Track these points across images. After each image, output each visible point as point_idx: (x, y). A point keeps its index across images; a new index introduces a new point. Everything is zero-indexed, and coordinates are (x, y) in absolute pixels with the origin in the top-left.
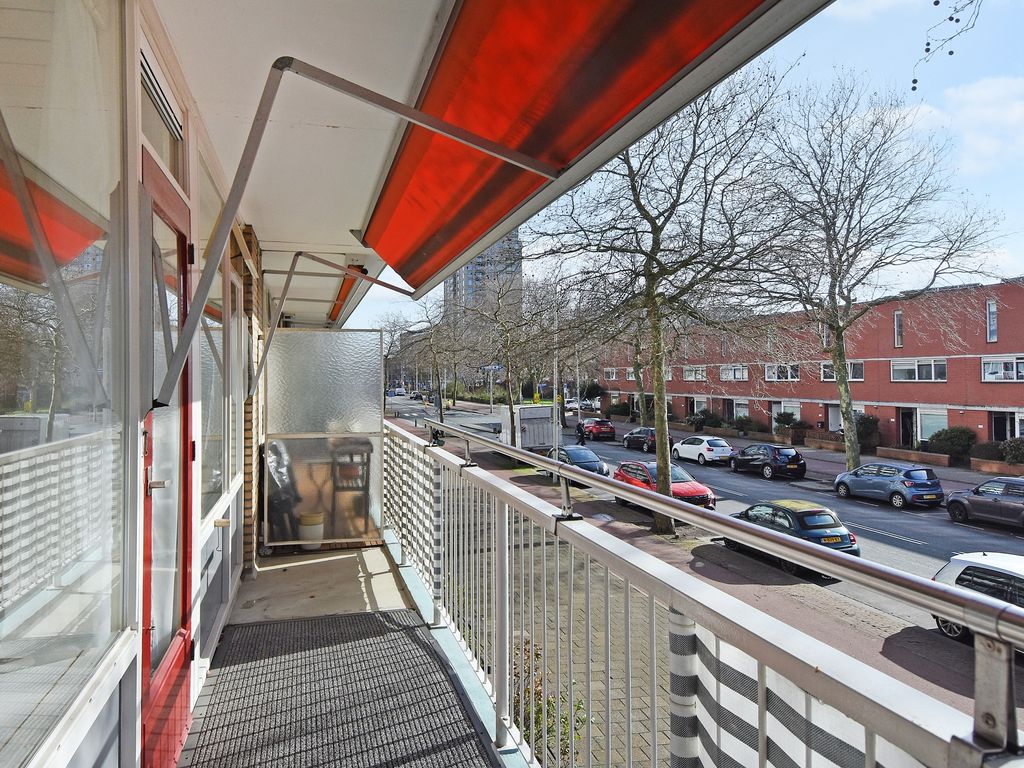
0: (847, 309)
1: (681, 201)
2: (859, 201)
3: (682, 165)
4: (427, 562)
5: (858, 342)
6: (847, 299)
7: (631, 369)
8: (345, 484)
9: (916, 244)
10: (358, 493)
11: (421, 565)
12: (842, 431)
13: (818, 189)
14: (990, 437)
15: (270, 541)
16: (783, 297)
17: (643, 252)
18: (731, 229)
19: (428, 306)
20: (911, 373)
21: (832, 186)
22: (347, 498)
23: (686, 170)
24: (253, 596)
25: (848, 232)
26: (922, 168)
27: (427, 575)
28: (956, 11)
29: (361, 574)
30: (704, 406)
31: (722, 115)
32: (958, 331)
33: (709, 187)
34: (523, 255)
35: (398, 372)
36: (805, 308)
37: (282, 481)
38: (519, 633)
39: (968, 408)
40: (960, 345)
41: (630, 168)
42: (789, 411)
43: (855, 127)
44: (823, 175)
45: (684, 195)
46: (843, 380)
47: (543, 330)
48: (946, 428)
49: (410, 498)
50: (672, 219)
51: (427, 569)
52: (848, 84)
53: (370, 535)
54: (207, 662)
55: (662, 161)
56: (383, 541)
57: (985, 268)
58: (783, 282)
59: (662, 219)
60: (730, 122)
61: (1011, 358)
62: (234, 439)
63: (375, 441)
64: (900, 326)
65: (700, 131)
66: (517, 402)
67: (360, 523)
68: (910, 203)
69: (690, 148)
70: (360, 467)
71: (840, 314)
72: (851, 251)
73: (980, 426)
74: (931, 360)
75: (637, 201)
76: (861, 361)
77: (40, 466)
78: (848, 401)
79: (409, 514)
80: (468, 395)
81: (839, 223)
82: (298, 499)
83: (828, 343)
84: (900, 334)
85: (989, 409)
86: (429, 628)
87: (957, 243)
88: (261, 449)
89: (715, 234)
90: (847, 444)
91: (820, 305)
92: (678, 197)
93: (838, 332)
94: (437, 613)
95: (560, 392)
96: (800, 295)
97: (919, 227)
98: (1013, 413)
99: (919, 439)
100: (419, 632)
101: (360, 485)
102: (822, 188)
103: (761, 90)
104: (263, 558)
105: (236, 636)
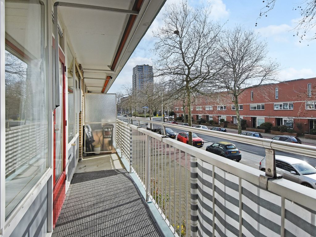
0: (239, 90)
1: (195, 61)
2: (242, 61)
3: (196, 51)
4: (128, 156)
5: (242, 99)
6: (239, 87)
7: (182, 107)
8: (106, 137)
9: (257, 72)
10: (110, 139)
11: (126, 157)
12: (237, 123)
13: (231, 57)
14: (276, 125)
15: (86, 152)
16: (222, 87)
17: (185, 75)
18: (209, 68)
19: (128, 90)
20: (255, 108)
21: (235, 56)
22: (107, 140)
23: (197, 52)
24: (82, 166)
25: (239, 69)
26: (258, 51)
27: (128, 159)
28: (268, 4)
29: (111, 160)
30: (201, 117)
31: (206, 37)
32: (268, 96)
33: (203, 57)
34: (154, 76)
35: (120, 109)
36: (228, 90)
37: (89, 135)
38: (152, 178)
39: (270, 117)
40: (268, 100)
41: (182, 51)
42: (223, 118)
43: (241, 41)
44: (233, 54)
45: (196, 59)
46: (237, 110)
47: (159, 96)
48: (264, 123)
49: (124, 142)
50: (193, 66)
51: (128, 158)
52: (239, 29)
53: (113, 150)
54: (70, 182)
55: (190, 50)
56: (116, 152)
57: (275, 79)
58: (222, 83)
59: (190, 65)
60: (208, 39)
61: (282, 103)
62: (76, 123)
63: (114, 124)
64: (253, 95)
65: (200, 41)
66: (152, 117)
67: (110, 147)
68: (255, 61)
69: (198, 46)
70: (110, 132)
71: (237, 92)
72: (240, 74)
73: (273, 122)
74: (260, 104)
75: (184, 61)
76: (242, 104)
77: (24, 131)
78: (238, 115)
79: (123, 143)
80: (139, 115)
81: (237, 66)
82: (94, 141)
83: (234, 99)
84: (253, 97)
85: (276, 117)
86: (129, 173)
87: (268, 72)
88: (84, 127)
89: (204, 70)
90: (238, 127)
91: (231, 89)
92: (195, 59)
93: (236, 97)
94: (131, 169)
95: (164, 114)
96: (226, 87)
97: (258, 68)
98: (282, 118)
99: (257, 126)
100: (126, 174)
101: (110, 137)
102: (232, 57)
103: (217, 30)
104: (84, 157)
105: (77, 176)
